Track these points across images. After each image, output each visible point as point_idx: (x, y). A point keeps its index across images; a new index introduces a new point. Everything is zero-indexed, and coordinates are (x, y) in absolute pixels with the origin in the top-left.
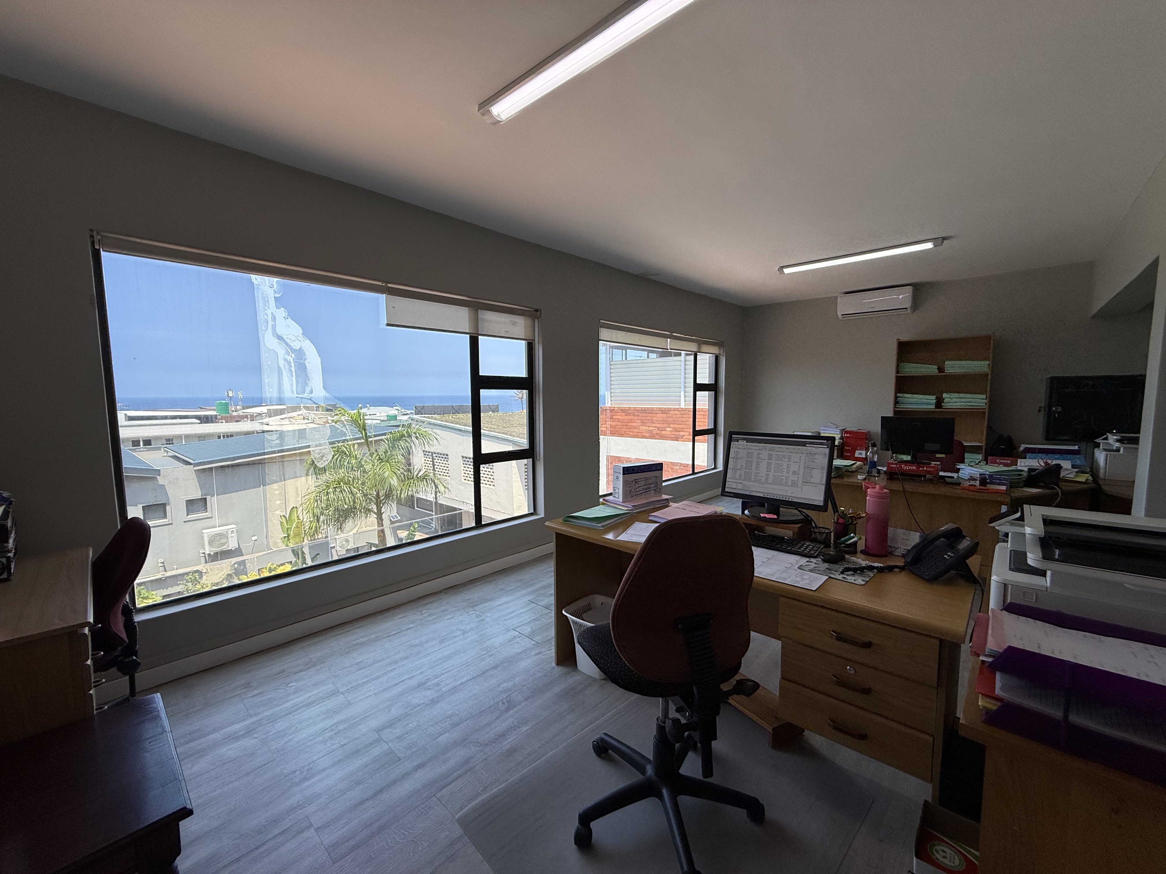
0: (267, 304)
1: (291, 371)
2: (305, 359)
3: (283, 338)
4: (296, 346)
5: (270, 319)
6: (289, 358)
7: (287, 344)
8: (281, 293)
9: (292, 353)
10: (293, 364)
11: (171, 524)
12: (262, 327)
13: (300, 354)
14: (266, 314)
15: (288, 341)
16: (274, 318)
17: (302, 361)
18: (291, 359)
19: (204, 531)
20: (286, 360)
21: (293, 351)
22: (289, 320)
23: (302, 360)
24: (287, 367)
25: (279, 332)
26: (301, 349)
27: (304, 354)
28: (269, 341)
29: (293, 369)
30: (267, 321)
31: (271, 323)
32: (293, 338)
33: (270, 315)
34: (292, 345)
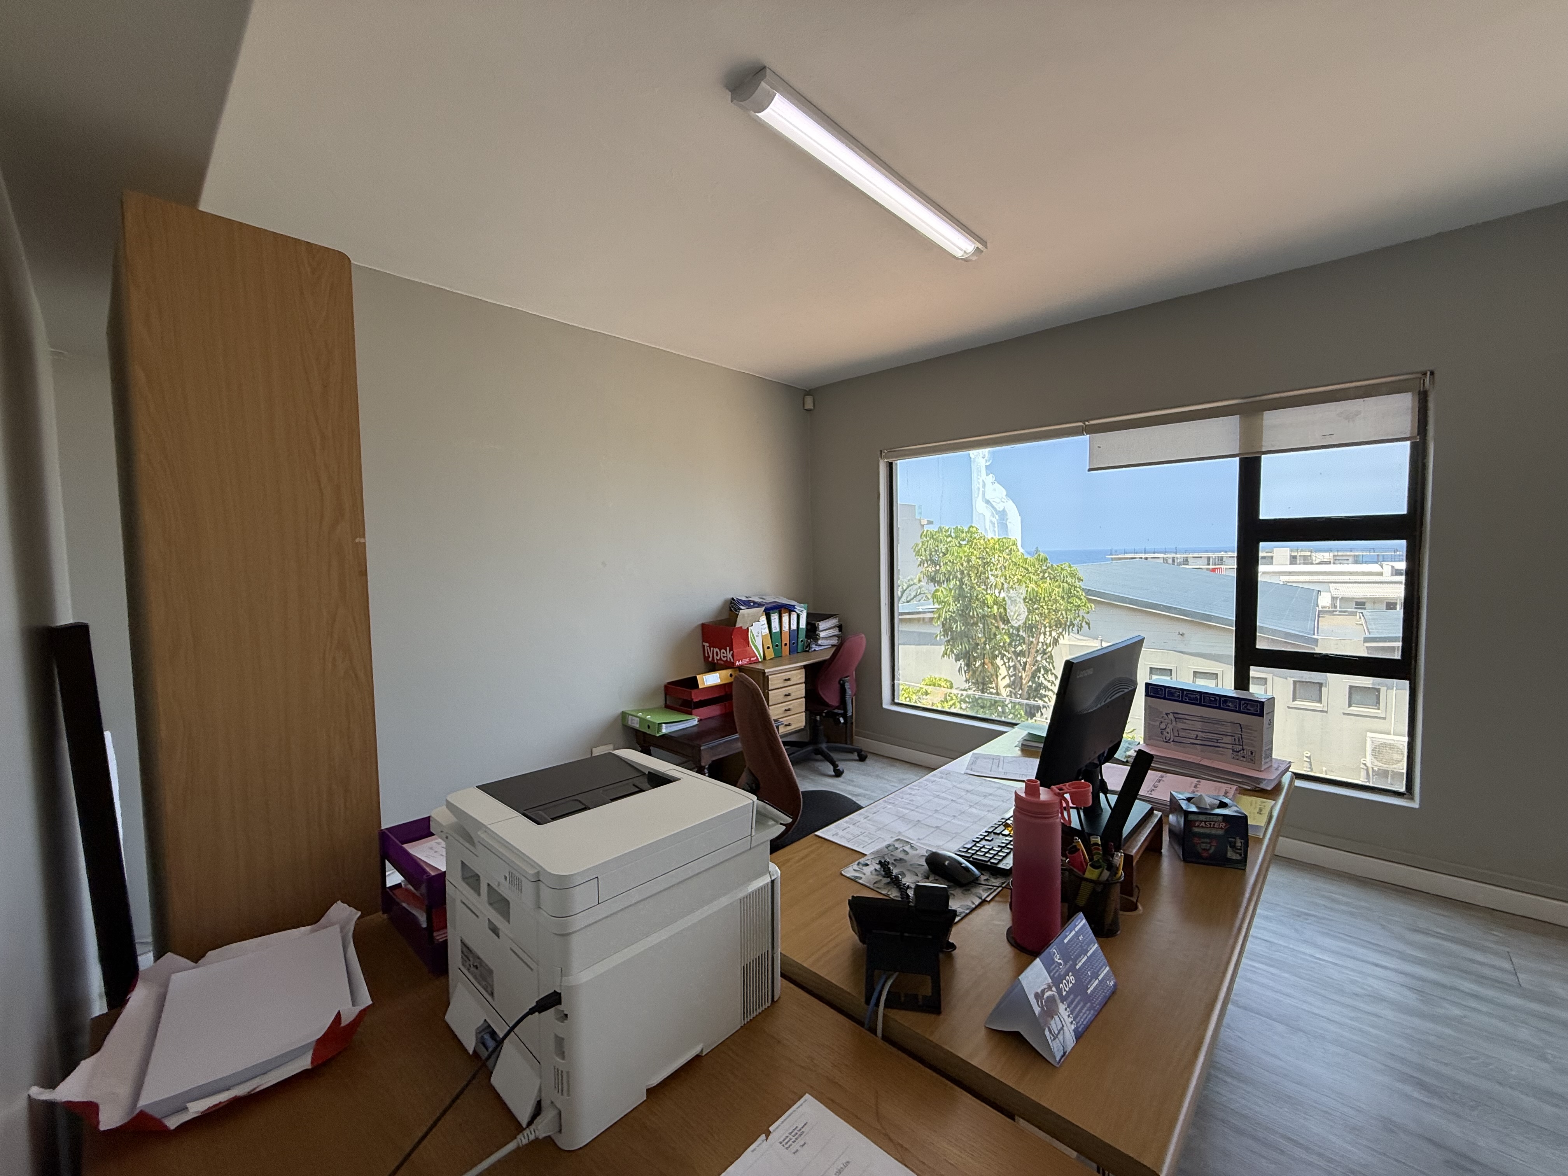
0: (979, 474)
1: (995, 531)
2: (1007, 519)
3: (990, 502)
4: (1000, 507)
5: (981, 487)
6: (994, 520)
7: (993, 507)
8: (991, 461)
9: (997, 514)
10: (996, 525)
11: (1326, 712)
12: (975, 494)
13: (1003, 514)
14: (979, 483)
15: (994, 504)
16: (984, 485)
17: (1004, 522)
18: (996, 520)
19: (1369, 734)
20: (991, 522)
21: (997, 512)
22: (997, 484)
23: (1004, 520)
24: (992, 528)
25: (987, 497)
26: (1004, 510)
27: (1006, 515)
28: (980, 506)
29: (996, 529)
30: (979, 489)
31: (981, 489)
32: (998, 500)
33: (981, 483)
34: (996, 506)
